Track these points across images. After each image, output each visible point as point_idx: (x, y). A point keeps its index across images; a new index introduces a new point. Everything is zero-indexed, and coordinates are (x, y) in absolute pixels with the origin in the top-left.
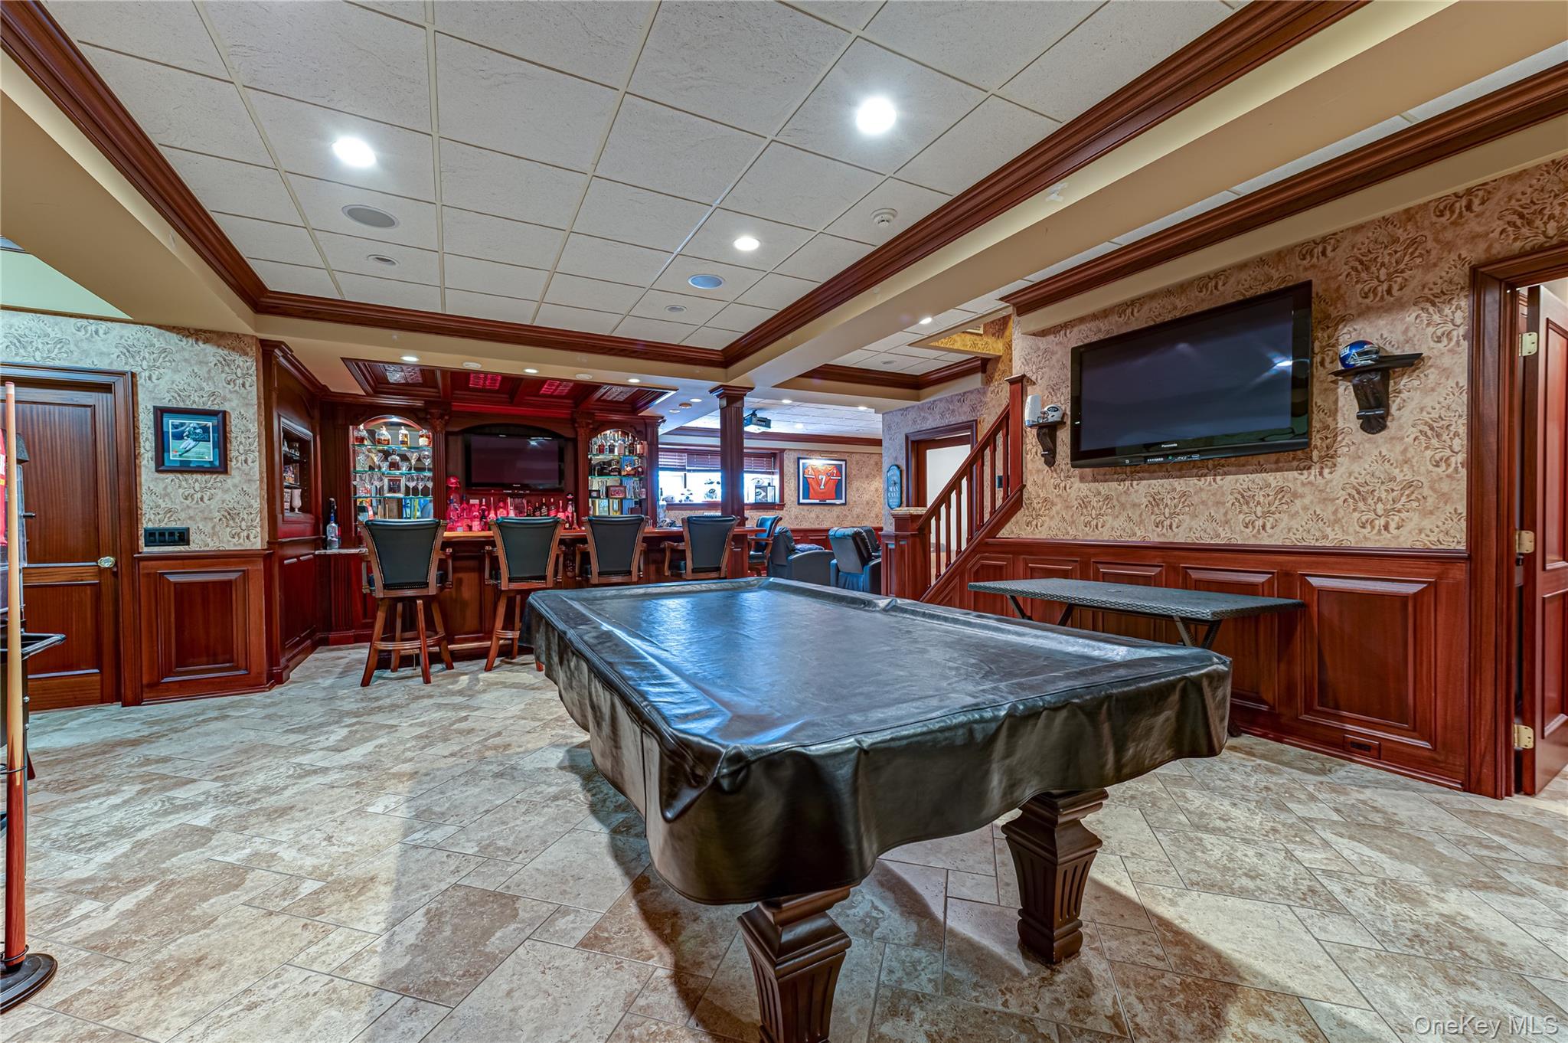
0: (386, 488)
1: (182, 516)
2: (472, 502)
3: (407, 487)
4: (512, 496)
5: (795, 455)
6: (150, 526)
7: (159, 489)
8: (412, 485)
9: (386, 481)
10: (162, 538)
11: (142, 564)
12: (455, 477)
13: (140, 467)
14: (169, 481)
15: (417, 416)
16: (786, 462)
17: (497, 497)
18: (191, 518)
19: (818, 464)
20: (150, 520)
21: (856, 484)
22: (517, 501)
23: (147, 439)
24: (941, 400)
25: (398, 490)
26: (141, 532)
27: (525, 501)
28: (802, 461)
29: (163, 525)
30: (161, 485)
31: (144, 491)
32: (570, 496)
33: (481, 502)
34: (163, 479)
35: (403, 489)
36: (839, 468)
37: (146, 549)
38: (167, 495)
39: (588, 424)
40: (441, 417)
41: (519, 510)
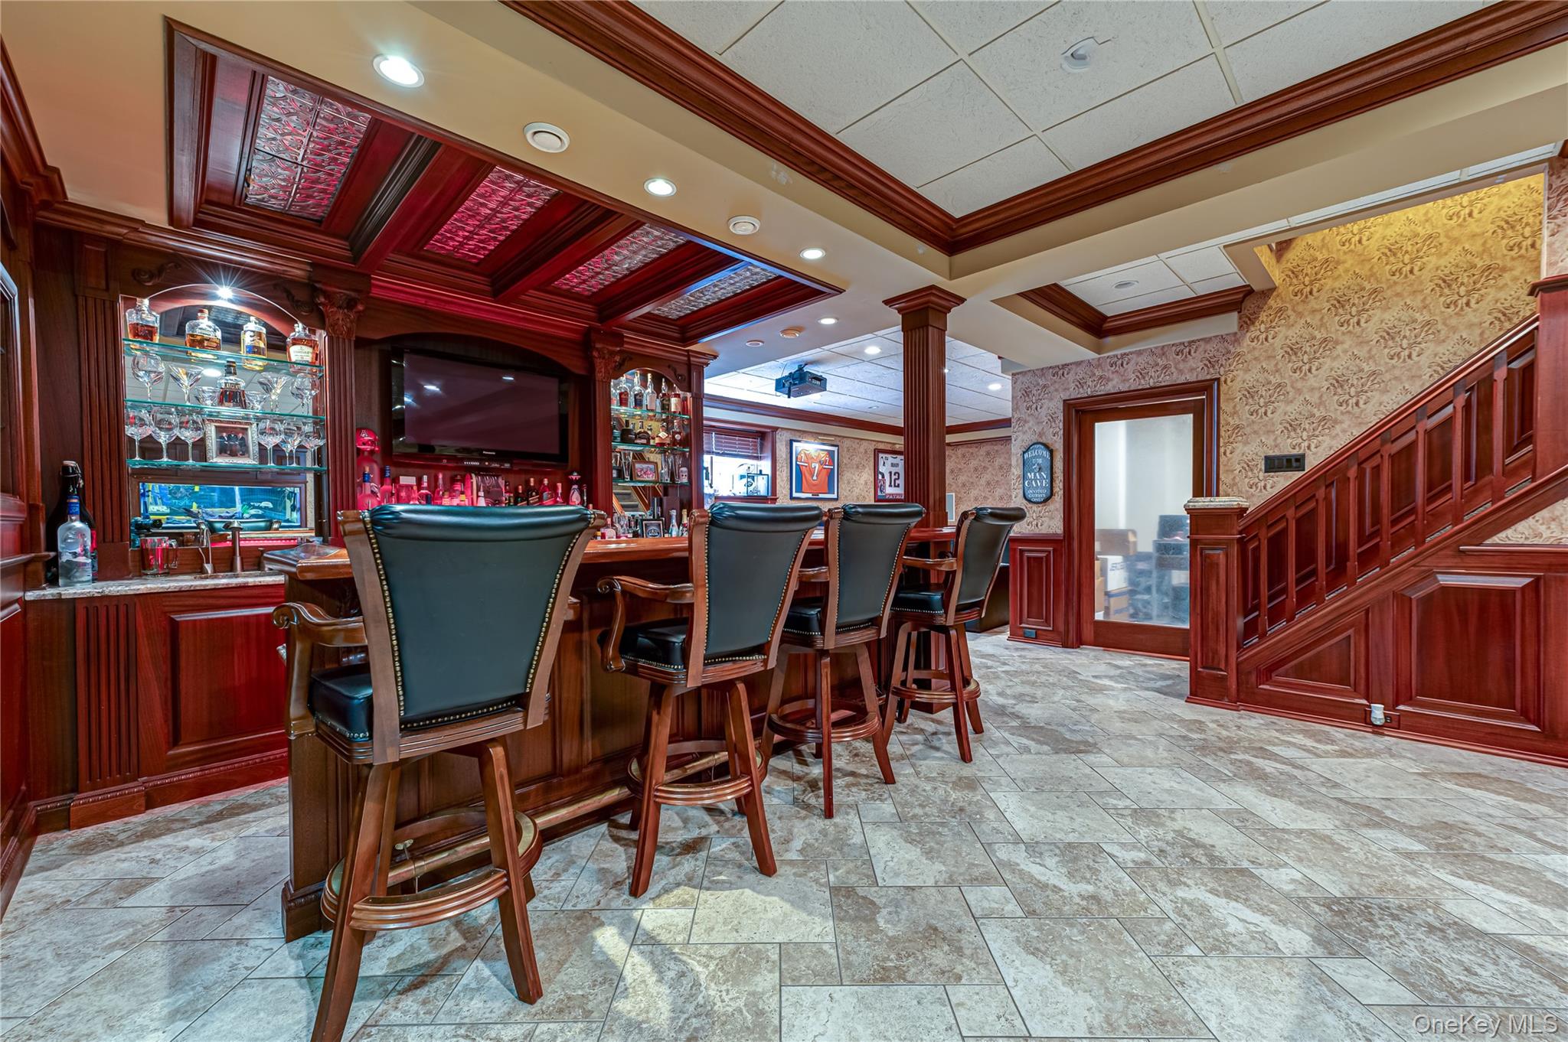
0: (212, 443)
2: (405, 480)
3: (262, 449)
4: (478, 471)
5: (787, 436)
8: (271, 441)
9: (211, 430)
12: (370, 432)
15: (290, 296)
16: (778, 445)
17: (449, 474)
19: (810, 449)
21: (847, 475)
22: (489, 481)
24: (1139, 353)
25: (245, 452)
27: (502, 482)
28: (795, 444)
32: (575, 476)
33: (419, 481)
35: (253, 449)
36: (830, 453)
39: (612, 353)
40: (351, 304)
41: (494, 499)
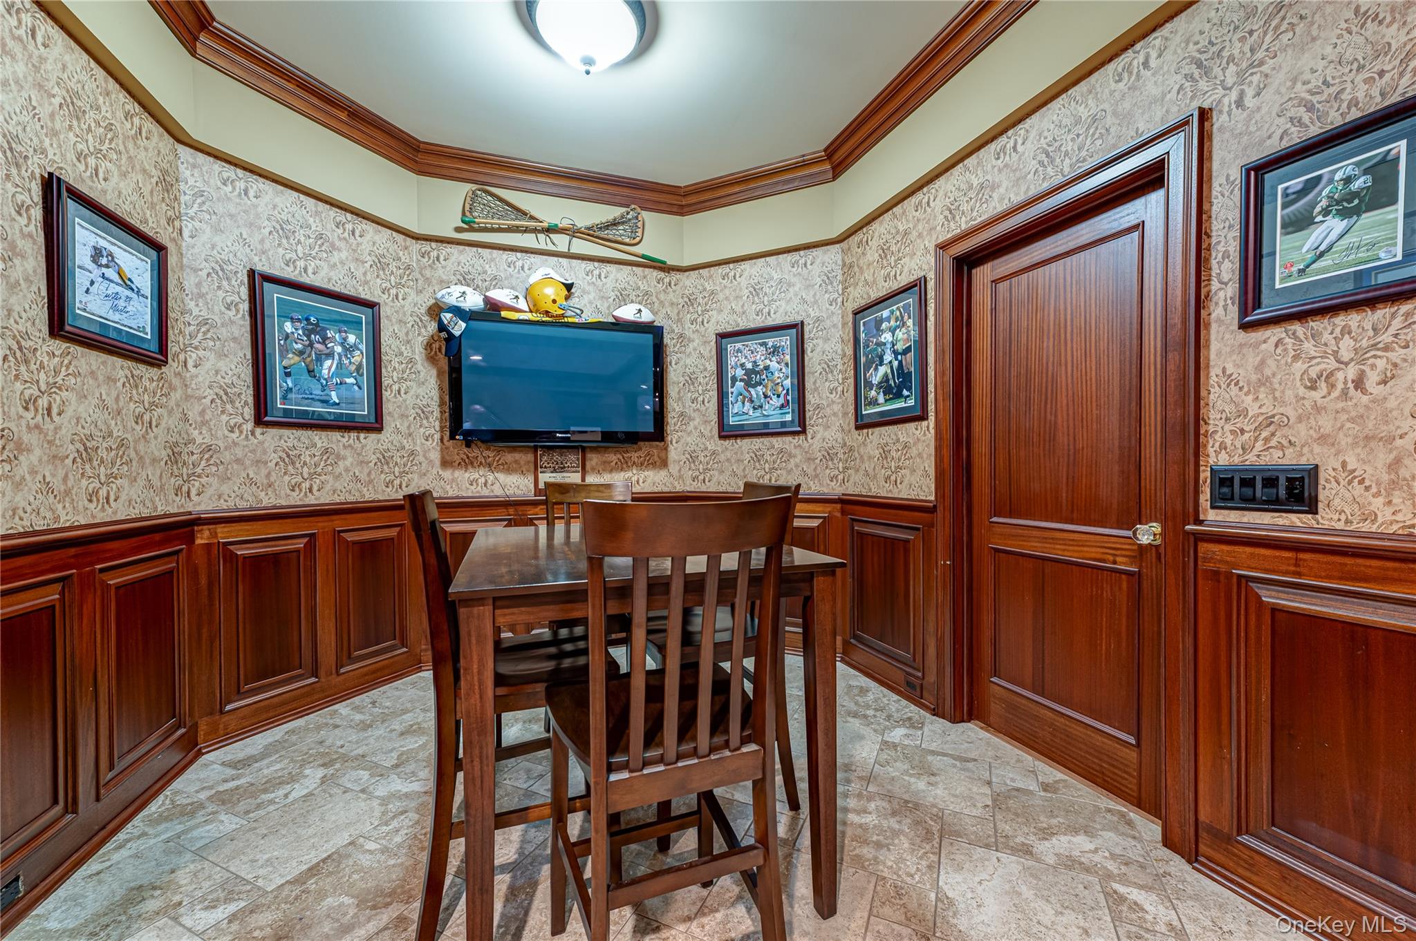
1: (1301, 432)
6: (1223, 460)
7: (1246, 373)
10: (1248, 491)
11: (1204, 547)
13: (1208, 325)
14: (1269, 346)
18: (1323, 439)
20: (1223, 446)
23: (1226, 255)
26: (1205, 474)
29: (1251, 459)
30: (1252, 360)
31: (1213, 379)
34: (1256, 345)
37: (1212, 515)
38: (1264, 382)
